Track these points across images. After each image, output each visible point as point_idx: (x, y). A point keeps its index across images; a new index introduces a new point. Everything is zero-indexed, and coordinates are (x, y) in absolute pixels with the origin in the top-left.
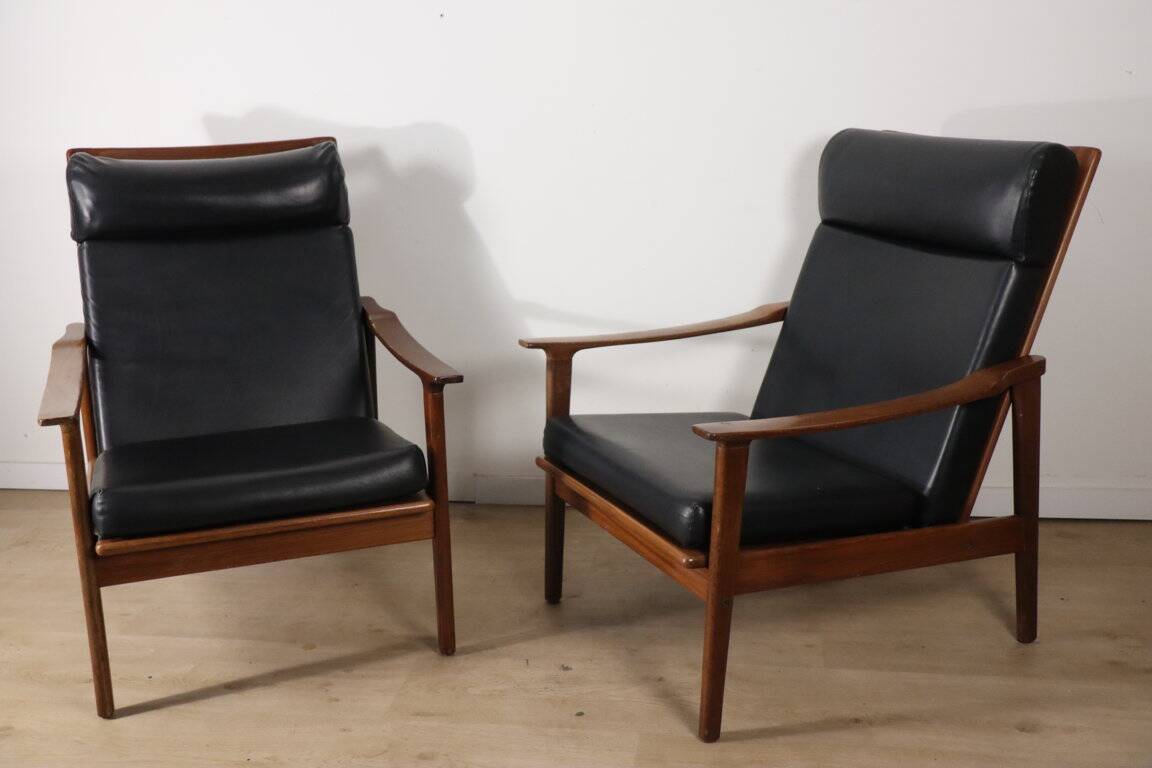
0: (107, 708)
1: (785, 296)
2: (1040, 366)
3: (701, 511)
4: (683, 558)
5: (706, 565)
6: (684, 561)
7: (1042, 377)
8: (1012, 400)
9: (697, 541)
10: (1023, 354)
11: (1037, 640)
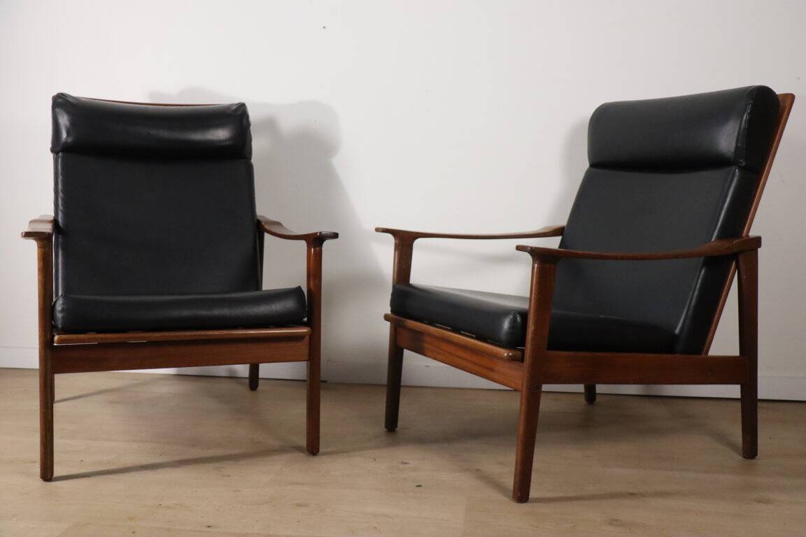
0: (47, 473)
1: (563, 221)
2: (757, 241)
3: (519, 319)
4: (505, 353)
5: (522, 360)
6: (506, 355)
7: (759, 250)
8: (737, 267)
9: (516, 340)
10: (744, 235)
11: (757, 457)
